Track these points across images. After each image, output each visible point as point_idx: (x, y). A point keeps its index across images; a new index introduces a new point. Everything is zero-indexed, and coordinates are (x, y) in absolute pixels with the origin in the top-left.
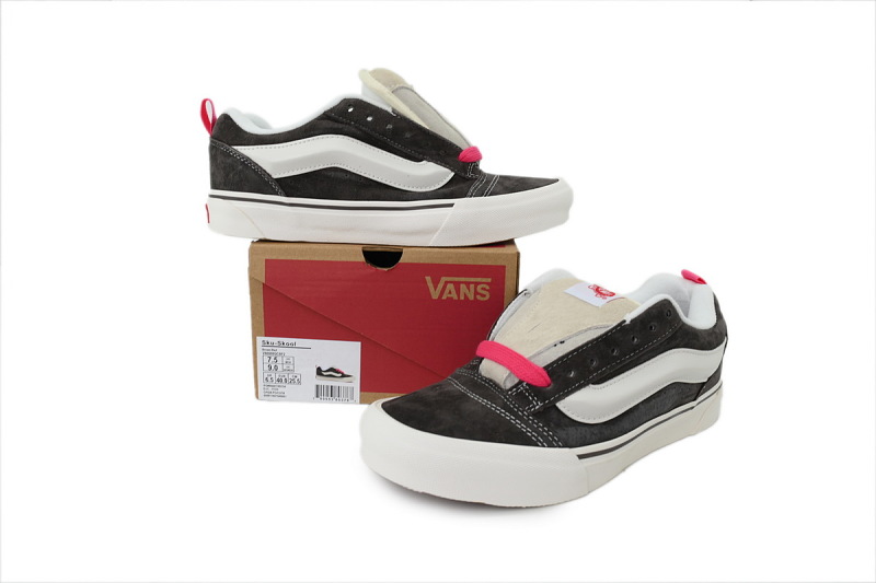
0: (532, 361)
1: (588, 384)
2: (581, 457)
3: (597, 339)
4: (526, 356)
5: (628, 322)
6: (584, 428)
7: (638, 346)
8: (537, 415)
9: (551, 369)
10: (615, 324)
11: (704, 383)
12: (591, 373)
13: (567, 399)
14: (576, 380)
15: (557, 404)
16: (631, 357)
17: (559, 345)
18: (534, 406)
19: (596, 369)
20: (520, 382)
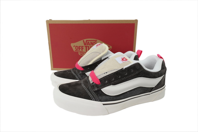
0: (98, 77)
1: (111, 85)
2: (104, 104)
3: (114, 73)
4: (97, 76)
5: (124, 69)
6: (108, 97)
7: (126, 76)
8: (95, 92)
9: (101, 80)
10: (120, 69)
11: (153, 88)
12: (112, 82)
13: (104, 88)
14: (107, 83)
15: (101, 89)
16: (124, 78)
17: (106, 73)
18: (95, 89)
19: (113, 81)
20: (93, 83)
